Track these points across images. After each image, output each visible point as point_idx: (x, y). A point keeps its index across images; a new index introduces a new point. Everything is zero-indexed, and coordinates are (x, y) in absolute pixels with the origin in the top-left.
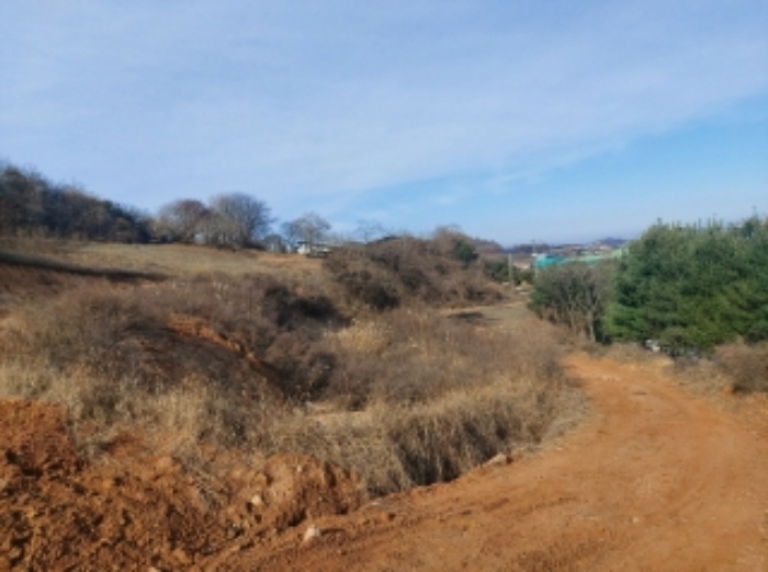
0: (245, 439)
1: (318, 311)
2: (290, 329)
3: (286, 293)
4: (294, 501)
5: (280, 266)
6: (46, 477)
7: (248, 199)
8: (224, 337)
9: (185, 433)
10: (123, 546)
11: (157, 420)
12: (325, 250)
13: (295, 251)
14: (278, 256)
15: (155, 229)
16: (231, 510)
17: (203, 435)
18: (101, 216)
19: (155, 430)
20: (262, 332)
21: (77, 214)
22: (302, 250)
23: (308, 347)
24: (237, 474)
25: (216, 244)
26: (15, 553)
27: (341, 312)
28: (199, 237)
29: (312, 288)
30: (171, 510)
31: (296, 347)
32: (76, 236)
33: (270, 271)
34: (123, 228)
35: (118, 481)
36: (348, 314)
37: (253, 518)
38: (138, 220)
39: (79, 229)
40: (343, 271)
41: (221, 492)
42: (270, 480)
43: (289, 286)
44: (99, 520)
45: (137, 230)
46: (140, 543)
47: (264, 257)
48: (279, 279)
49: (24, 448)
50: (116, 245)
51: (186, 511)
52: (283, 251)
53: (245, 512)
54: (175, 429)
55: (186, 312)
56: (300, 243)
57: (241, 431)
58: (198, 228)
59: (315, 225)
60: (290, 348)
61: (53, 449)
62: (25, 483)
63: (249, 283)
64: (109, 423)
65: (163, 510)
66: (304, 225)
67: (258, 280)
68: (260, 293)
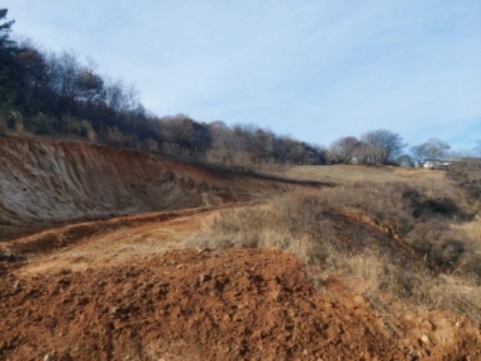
0: (411, 294)
1: (443, 209)
2: (424, 221)
3: (417, 195)
4: (456, 348)
5: (411, 176)
6: (295, 295)
7: (386, 133)
8: (377, 222)
9: (370, 283)
10: (342, 347)
11: (350, 271)
12: (446, 164)
13: (421, 166)
14: (409, 170)
15: (328, 156)
16: (407, 341)
17: (383, 287)
18: (300, 150)
19: (349, 278)
20: (404, 221)
21: (288, 150)
22: (426, 165)
23: (439, 234)
24: (409, 317)
25: (365, 163)
26: (288, 334)
27: (464, 210)
28: (354, 159)
29: (438, 191)
30: (367, 331)
31: (430, 235)
32: (288, 162)
33: (404, 180)
34: (311, 157)
35: (334, 306)
36: (469, 212)
37: (424, 352)
38: (319, 151)
39: (290, 158)
40: (464, 180)
41: (399, 327)
42: (434, 328)
43: (420, 190)
44: (326, 326)
45: (318, 157)
46: (352, 347)
47: (398, 171)
48: (412, 185)
49: (283, 276)
50: (308, 166)
51: (377, 333)
52: (412, 166)
53: (417, 345)
54: (363, 279)
55: (353, 206)
56: (426, 160)
57: (408, 288)
58: (353, 154)
59: (438, 147)
60: (426, 234)
61: (296, 279)
62: (287, 296)
63: (391, 188)
64: (323, 269)
65: (362, 329)
66: (427, 147)
67: (397, 186)
68: (399, 195)
